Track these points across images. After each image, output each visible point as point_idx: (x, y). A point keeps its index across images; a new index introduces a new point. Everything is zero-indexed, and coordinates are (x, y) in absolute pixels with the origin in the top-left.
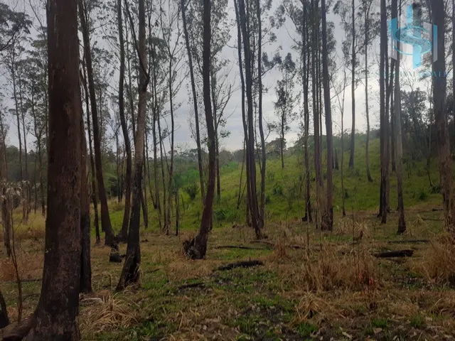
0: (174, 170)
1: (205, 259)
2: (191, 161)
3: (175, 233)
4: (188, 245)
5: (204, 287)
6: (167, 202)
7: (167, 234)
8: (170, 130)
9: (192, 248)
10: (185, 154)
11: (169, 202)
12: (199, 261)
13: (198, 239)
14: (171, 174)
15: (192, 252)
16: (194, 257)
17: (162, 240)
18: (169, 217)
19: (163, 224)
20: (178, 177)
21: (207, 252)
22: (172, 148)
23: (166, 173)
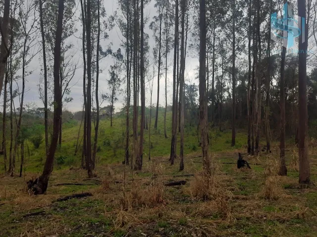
0: (21, 123)
1: (45, 194)
2: (38, 117)
3: (19, 174)
4: (31, 184)
5: (44, 214)
6: (13, 149)
7: (12, 176)
8: (21, 91)
9: (35, 186)
10: (32, 111)
11: (15, 150)
12: (40, 196)
13: (41, 179)
14: (18, 127)
15: (35, 189)
16: (37, 193)
17: (7, 180)
18: (14, 162)
19: (8, 168)
20: (25, 130)
21: (48, 189)
22: (21, 105)
23: (14, 125)
